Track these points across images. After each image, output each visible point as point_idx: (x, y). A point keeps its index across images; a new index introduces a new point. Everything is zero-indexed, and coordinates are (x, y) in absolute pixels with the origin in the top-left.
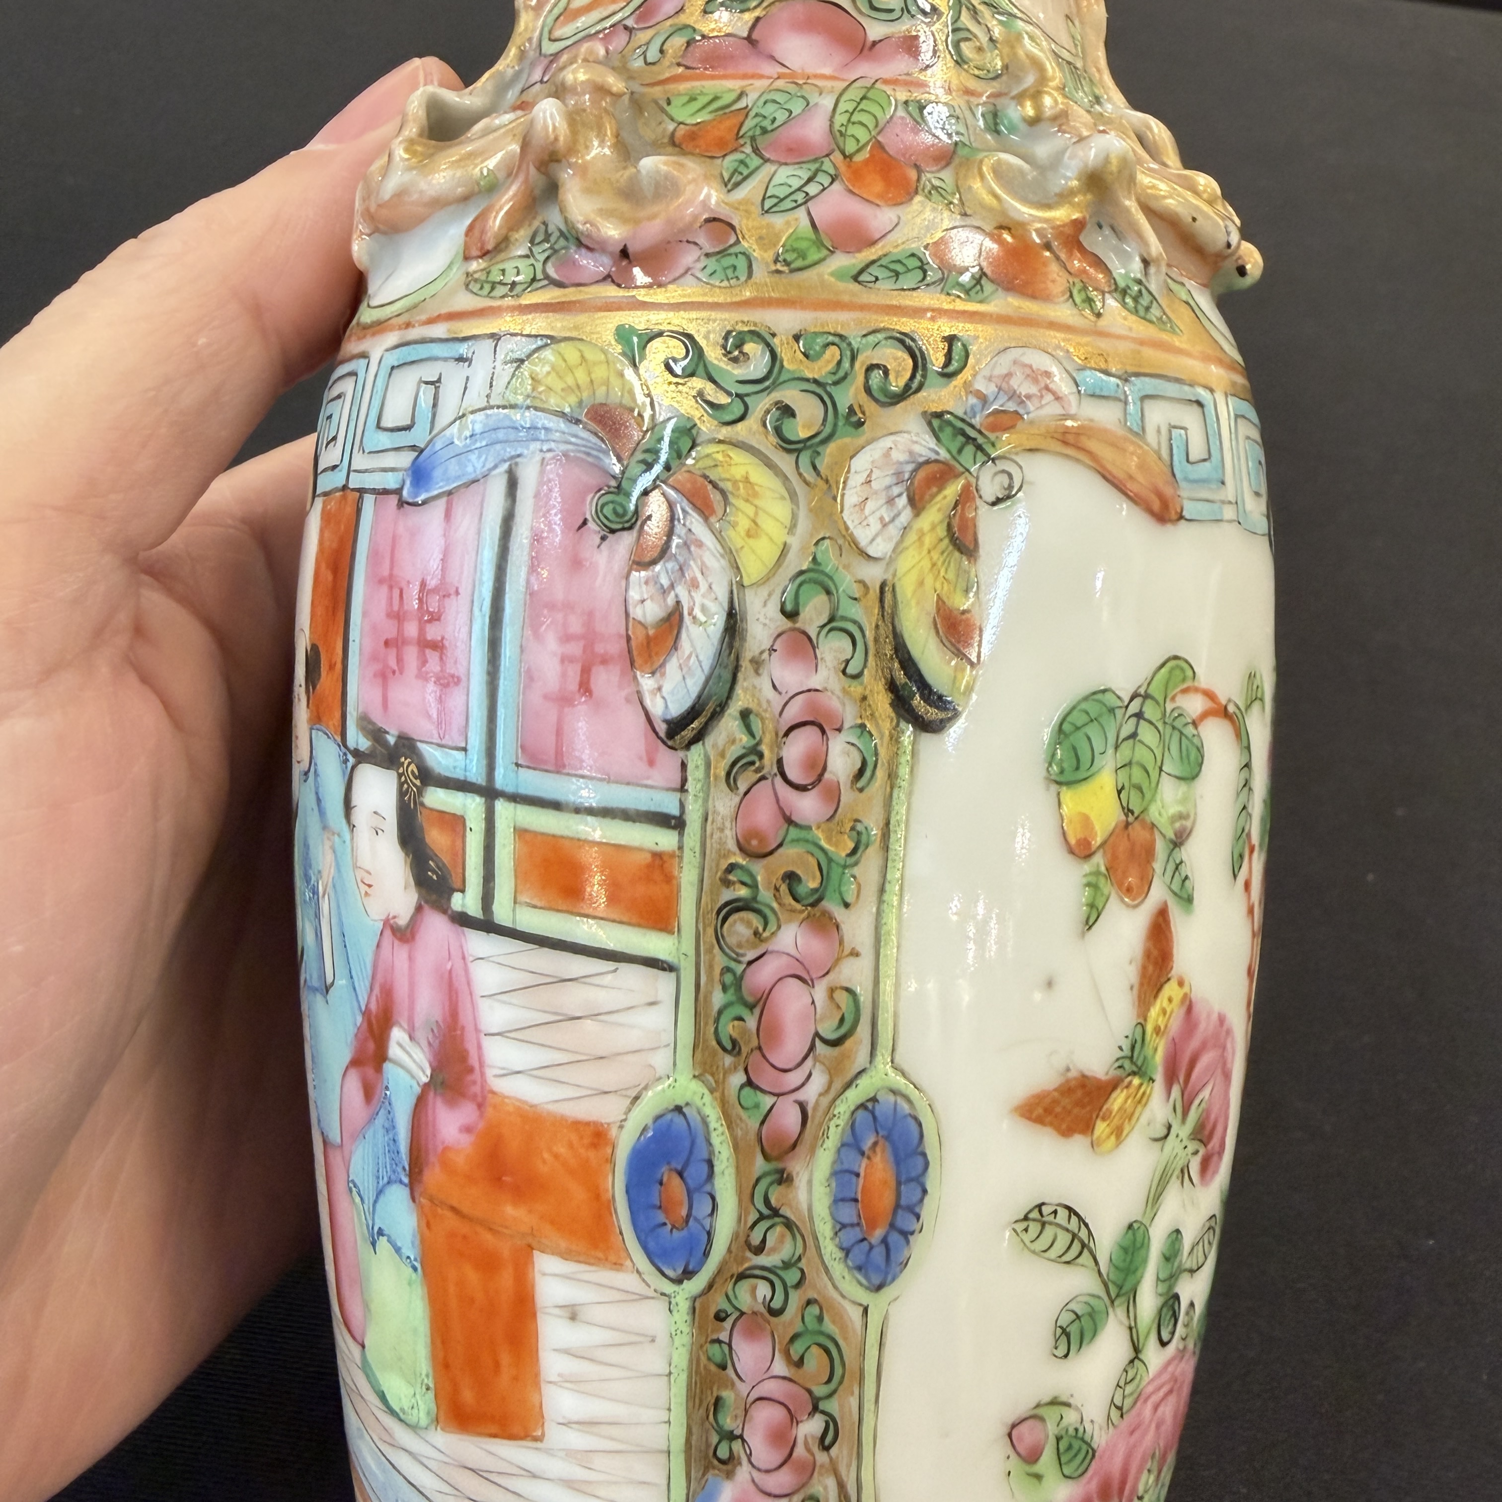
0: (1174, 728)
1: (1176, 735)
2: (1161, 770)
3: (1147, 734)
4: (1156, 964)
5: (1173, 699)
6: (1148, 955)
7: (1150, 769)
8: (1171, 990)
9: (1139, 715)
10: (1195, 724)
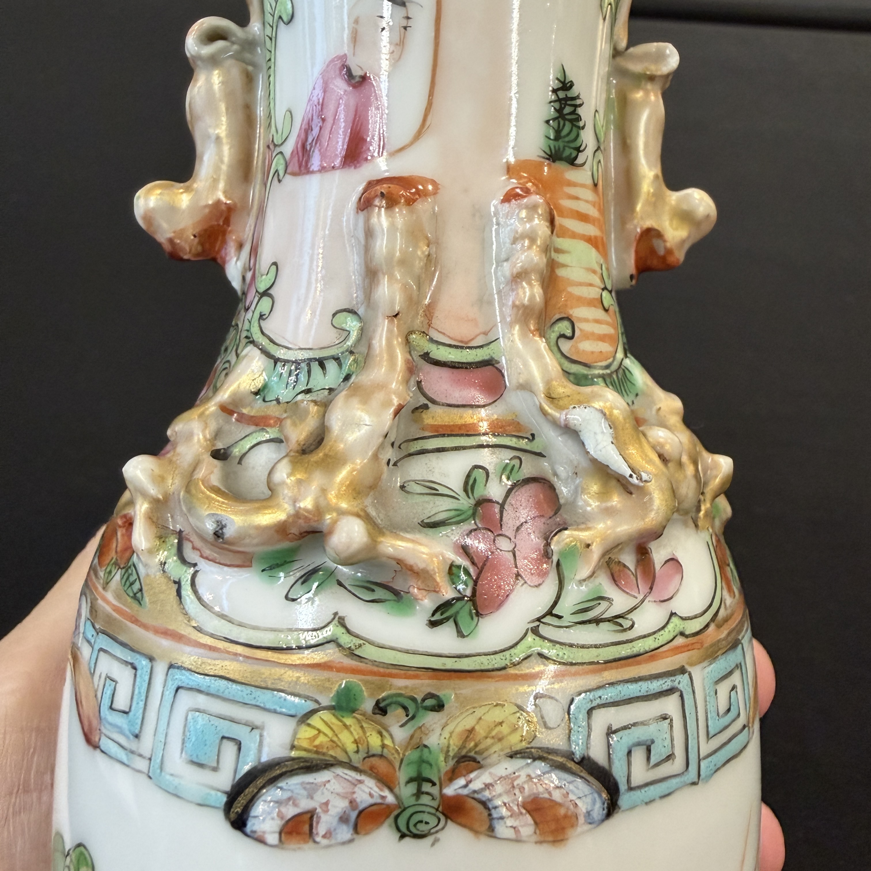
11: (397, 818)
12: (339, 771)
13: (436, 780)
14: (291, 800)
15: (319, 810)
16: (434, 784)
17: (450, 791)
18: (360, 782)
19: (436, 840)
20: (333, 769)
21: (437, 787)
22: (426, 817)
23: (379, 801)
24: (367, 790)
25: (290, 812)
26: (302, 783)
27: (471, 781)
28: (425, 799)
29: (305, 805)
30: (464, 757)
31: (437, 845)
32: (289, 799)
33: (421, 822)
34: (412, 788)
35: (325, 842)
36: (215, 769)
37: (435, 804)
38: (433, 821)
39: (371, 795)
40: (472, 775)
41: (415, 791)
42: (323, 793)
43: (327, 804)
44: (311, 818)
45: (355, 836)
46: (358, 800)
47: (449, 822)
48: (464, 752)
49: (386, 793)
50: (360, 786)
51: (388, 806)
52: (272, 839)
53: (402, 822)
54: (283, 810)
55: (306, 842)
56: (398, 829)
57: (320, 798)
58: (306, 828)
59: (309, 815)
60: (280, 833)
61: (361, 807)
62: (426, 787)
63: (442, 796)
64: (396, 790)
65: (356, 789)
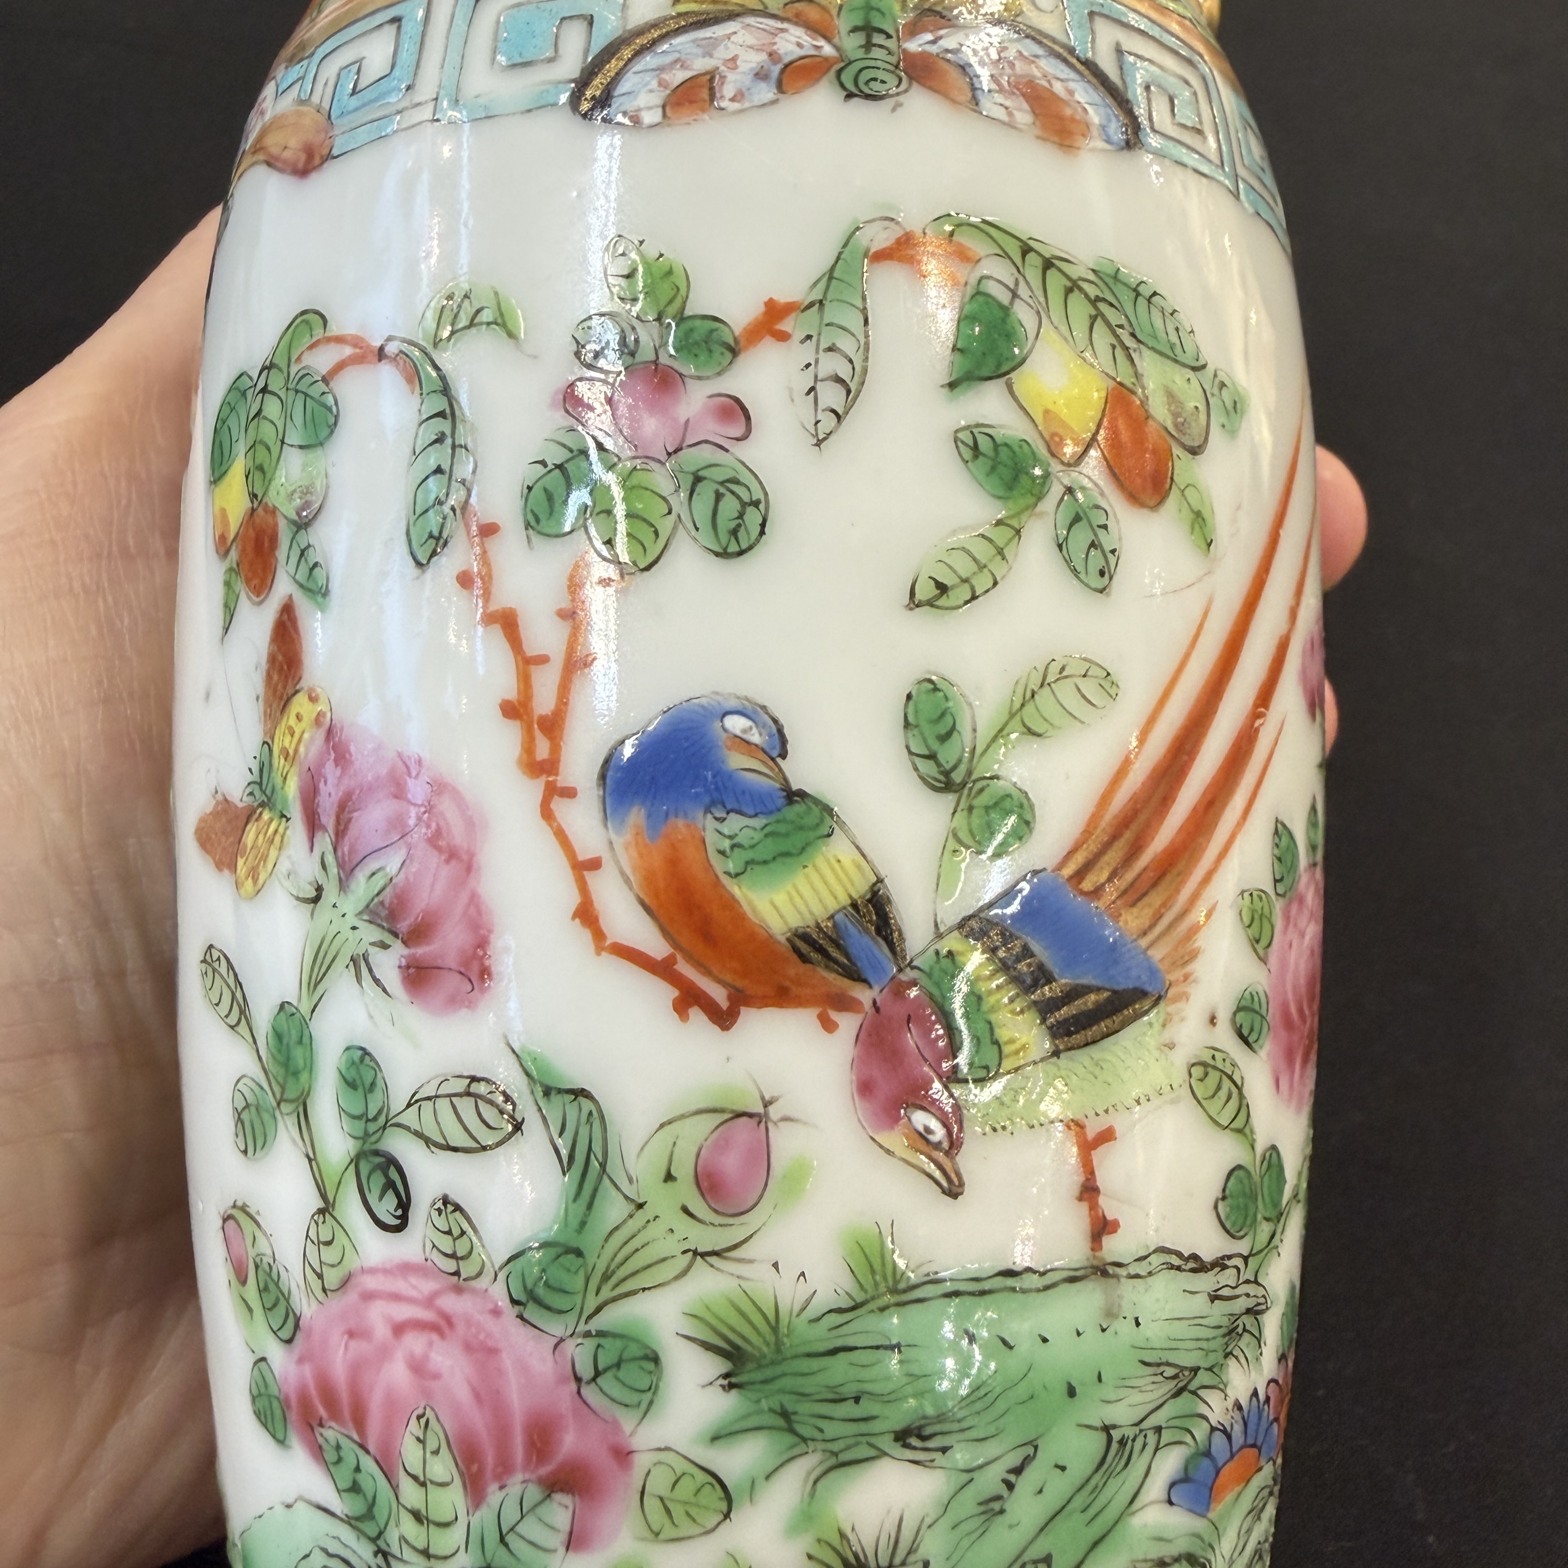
0: (297, 391)
1: (300, 398)
2: (283, 442)
3: (272, 408)
4: (281, 670)
5: (299, 359)
6: (272, 659)
7: (271, 444)
8: (300, 704)
9: (264, 390)
10: (325, 380)
11: (839, 73)
12: (751, 20)
13: (891, 31)
14: (680, 63)
15: (722, 68)
16: (889, 36)
17: (914, 46)
18: (783, 30)
19: (899, 105)
20: (740, 19)
21: (895, 39)
22: (881, 75)
23: (813, 52)
24: (794, 40)
25: (678, 76)
26: (694, 41)
27: (940, 38)
28: (877, 53)
29: (700, 65)
30: (929, 10)
31: (899, 110)
32: (676, 61)
33: (875, 79)
34: (859, 39)
35: (736, 106)
36: (551, 60)
37: (894, 60)
38: (892, 80)
39: (799, 45)
40: (942, 32)
41: (863, 42)
42: (727, 48)
43: (734, 59)
44: (712, 80)
45: (780, 96)
46: (781, 52)
47: (915, 85)
48: (926, 6)
49: (821, 42)
50: (781, 35)
51: (827, 59)
52: (651, 117)
53: (847, 78)
54: (666, 76)
55: (703, 110)
56: (842, 86)
57: (724, 52)
58: (705, 94)
59: (708, 77)
60: (664, 107)
61: (787, 60)
62: (878, 39)
63: (905, 51)
64: (836, 40)
65: (777, 39)
